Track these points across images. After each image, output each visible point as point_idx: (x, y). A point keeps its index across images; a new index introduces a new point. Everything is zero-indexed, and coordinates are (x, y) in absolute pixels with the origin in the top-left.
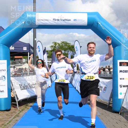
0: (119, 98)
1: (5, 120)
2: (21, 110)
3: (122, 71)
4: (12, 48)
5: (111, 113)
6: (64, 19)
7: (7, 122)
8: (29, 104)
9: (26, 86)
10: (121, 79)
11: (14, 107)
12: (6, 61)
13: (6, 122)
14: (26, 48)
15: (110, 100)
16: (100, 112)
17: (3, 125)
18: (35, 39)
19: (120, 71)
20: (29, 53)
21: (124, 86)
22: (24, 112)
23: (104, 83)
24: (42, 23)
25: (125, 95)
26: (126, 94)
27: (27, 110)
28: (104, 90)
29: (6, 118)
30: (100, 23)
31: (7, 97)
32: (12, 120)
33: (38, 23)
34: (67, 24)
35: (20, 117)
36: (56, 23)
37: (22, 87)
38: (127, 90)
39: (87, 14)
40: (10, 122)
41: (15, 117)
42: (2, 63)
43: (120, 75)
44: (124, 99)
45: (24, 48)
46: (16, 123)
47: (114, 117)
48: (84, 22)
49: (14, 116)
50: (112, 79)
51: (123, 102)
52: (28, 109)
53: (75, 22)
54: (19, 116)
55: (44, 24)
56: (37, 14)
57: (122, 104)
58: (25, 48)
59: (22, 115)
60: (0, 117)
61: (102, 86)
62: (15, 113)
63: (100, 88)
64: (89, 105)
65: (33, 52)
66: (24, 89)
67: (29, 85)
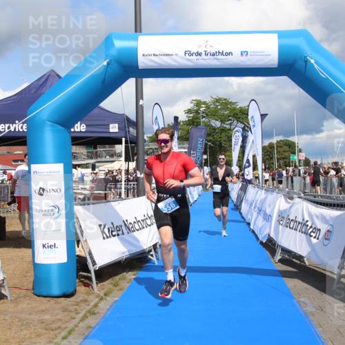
1: (59, 327)
2: (102, 294)
4: (80, 128)
6: (213, 51)
7: (63, 334)
8: (125, 274)
9: (117, 227)
11: (86, 285)
12: (62, 165)
13: (60, 333)
14: (117, 125)
15: (341, 267)
16: (315, 303)
18: (141, 102)
20: (124, 139)
22: (110, 299)
24: (155, 62)
27: (120, 293)
28: (326, 239)
29: (61, 320)
30: (312, 61)
32: (76, 326)
33: (144, 63)
34: (222, 63)
35: (97, 315)
36: (192, 62)
37: (106, 230)
39: (276, 35)
40: (70, 333)
41: (85, 317)
42: (51, 172)
45: (111, 126)
46: (87, 337)
48: (270, 58)
49: (84, 312)
52: (121, 290)
53: (244, 58)
54: (96, 312)
55: (161, 65)
56: (141, 38)
58: (115, 127)
59: (105, 311)
60: (47, 317)
61: (319, 227)
62: (87, 303)
63: (314, 232)
64: (284, 279)
65: (135, 135)
66: (110, 237)
67: (125, 224)
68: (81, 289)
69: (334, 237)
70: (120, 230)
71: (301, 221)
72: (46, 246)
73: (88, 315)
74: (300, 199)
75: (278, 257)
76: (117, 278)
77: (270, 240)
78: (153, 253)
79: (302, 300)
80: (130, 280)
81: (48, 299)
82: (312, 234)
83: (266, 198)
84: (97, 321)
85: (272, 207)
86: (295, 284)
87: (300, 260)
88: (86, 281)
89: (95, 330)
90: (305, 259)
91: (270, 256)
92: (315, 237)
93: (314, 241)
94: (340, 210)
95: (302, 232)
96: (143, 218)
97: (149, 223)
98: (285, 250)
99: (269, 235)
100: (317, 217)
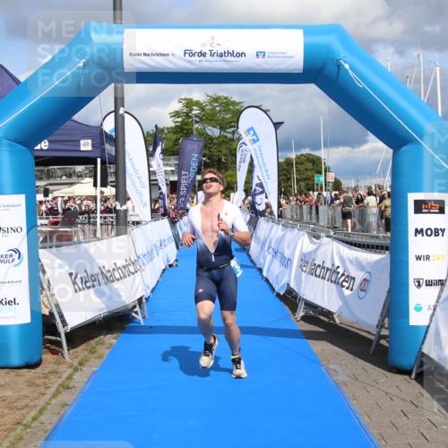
0: (411, 323)
1: (26, 406)
2: (76, 363)
3: (422, 230)
4: (41, 144)
5: (384, 372)
6: (221, 50)
7: (33, 413)
8: (102, 337)
9: (92, 276)
10: (418, 258)
11: (54, 352)
12: (23, 196)
13: (29, 413)
14: (90, 141)
15: (380, 326)
16: (348, 371)
17: (19, 423)
18: (121, 111)
19: (416, 230)
20: (99, 160)
21: (429, 283)
22: (87, 370)
23: (360, 265)
24: (146, 64)
25: (433, 315)
26: (435, 309)
27: (99, 362)
28: (362, 290)
29: (27, 397)
30: (347, 66)
31: (28, 320)
32: (48, 404)
33: (131, 64)
34: (233, 67)
35: (73, 390)
36: (194, 64)
37: (78, 281)
38: (439, 297)
39: (301, 32)
40: (41, 412)
41: (58, 392)
42: (8, 206)
43: (416, 245)
44: (428, 327)
45: (82, 142)
46: (63, 416)
47: (393, 391)
48: (292, 61)
49: (56, 386)
50: (387, 252)
51: (425, 338)
52: (100, 357)
53: (260, 60)
54: (70, 385)
55: (153, 67)
56: (126, 31)
57: (423, 343)
58: (88, 143)
59: (82, 385)
60: (8, 393)
61: (353, 276)
62: (59, 375)
63: (347, 282)
64: (309, 341)
65: (114, 154)
66: (84, 289)
67: (102, 273)
68: (48, 357)
69: (371, 288)
70: (95, 280)
71: (330, 267)
72: (4, 302)
73: (61, 389)
74: (328, 239)
75: (301, 313)
76: (93, 342)
77: (290, 291)
78: (137, 309)
79: (332, 367)
80: (111, 344)
81: (6, 370)
82: (344, 284)
83: (284, 236)
84: (74, 397)
85: (292, 248)
86: (322, 348)
87: (329, 318)
88: (53, 347)
89: (73, 407)
90: (335, 316)
91: (290, 312)
92: (347, 288)
93: (347, 292)
94: (380, 253)
95: (332, 282)
96: (124, 263)
97: (132, 270)
98: (309, 305)
99: (288, 285)
100: (351, 262)
